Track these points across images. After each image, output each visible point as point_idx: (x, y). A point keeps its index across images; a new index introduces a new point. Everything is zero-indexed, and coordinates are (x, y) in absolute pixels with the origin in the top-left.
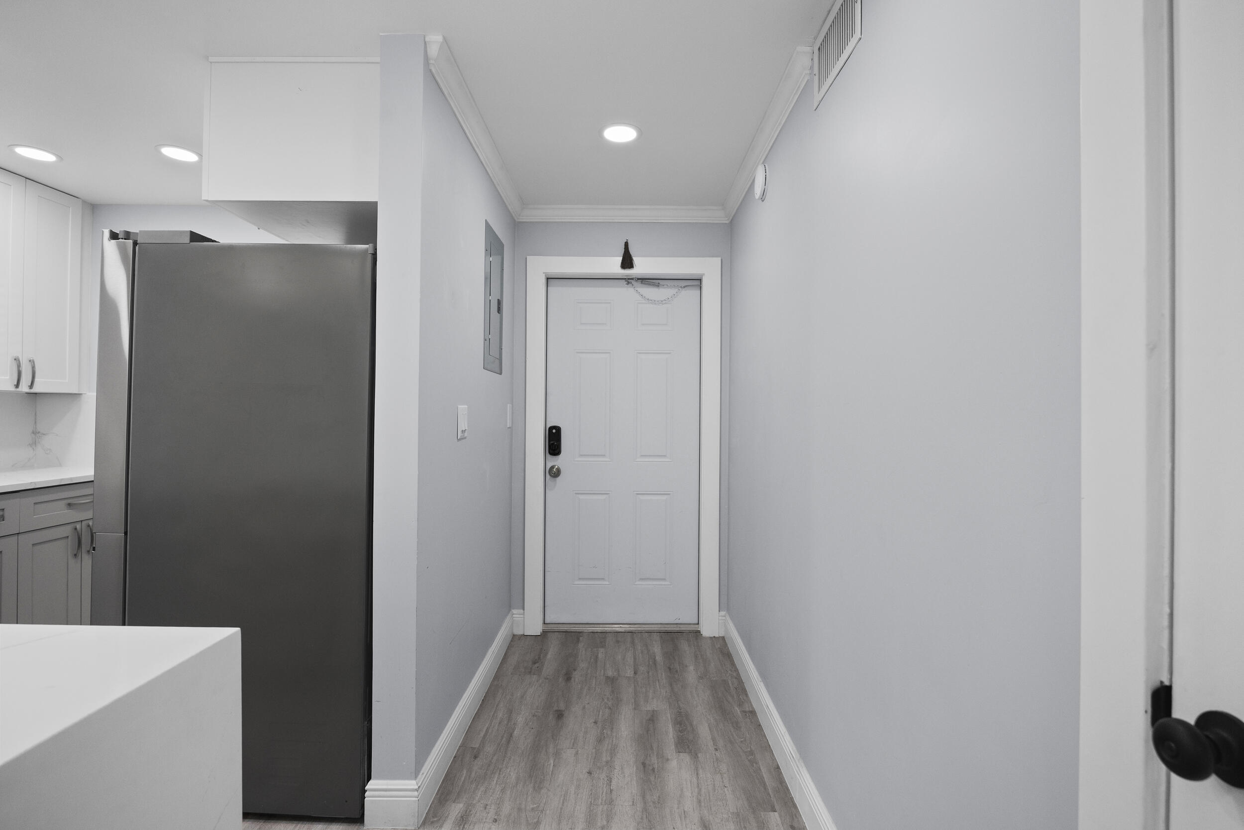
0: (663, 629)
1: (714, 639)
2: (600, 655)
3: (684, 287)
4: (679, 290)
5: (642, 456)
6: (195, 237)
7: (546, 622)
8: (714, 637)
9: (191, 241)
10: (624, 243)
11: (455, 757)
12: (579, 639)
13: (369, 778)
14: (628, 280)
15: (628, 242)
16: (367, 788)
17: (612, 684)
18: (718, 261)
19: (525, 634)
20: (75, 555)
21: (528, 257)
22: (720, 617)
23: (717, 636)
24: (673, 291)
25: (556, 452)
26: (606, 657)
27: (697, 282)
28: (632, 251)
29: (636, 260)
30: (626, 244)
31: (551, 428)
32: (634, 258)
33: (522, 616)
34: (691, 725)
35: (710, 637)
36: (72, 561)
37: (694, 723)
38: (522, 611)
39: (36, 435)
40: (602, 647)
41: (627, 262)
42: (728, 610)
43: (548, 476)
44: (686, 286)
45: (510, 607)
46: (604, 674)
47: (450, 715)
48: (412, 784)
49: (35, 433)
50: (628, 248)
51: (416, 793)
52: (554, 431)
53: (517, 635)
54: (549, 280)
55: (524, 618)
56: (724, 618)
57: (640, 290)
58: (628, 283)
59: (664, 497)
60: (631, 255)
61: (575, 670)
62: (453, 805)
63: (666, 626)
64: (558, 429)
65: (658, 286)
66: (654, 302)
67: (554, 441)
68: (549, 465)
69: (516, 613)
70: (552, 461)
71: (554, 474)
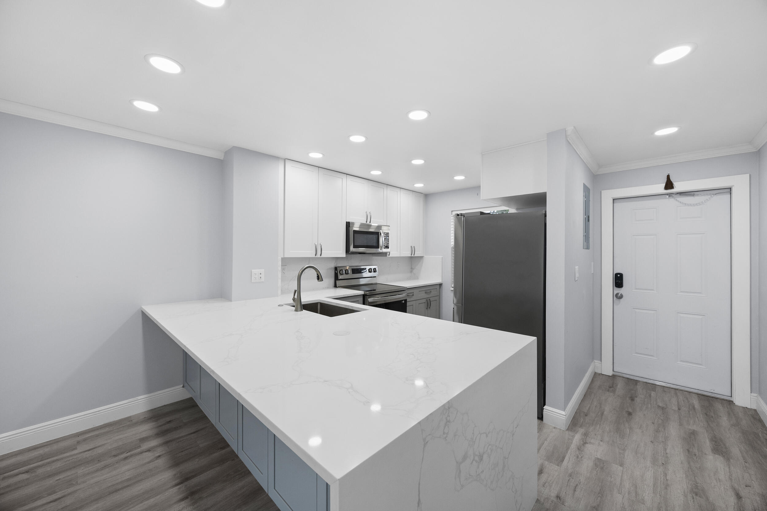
0: (700, 392)
1: (746, 408)
2: (652, 395)
3: (716, 194)
4: (711, 196)
5: (681, 292)
6: (482, 213)
7: (614, 370)
8: (746, 407)
9: (481, 215)
10: (667, 176)
11: (576, 412)
12: (637, 384)
13: (544, 405)
14: (670, 195)
15: (670, 174)
16: (544, 408)
17: (662, 410)
18: (747, 176)
19: (602, 374)
20: (427, 308)
21: (602, 191)
22: (752, 397)
23: (749, 407)
24: (707, 197)
25: (620, 286)
26: (656, 396)
27: (727, 190)
28: (672, 179)
29: (675, 184)
30: (668, 177)
31: (616, 274)
32: (674, 183)
33: (600, 364)
34: (724, 445)
35: (742, 407)
36: (426, 310)
37: (727, 445)
38: (600, 362)
39: (412, 269)
40: (654, 391)
41: (669, 185)
42: (760, 393)
43: (615, 298)
44: (718, 193)
45: (593, 359)
46: (656, 404)
47: (573, 394)
48: (563, 413)
49: (411, 268)
50: (669, 178)
51: (565, 417)
52: (619, 276)
53: (597, 373)
54: (614, 200)
55: (601, 365)
56: (756, 398)
57: (678, 199)
58: (670, 196)
59: (701, 317)
60: (671, 182)
61: (636, 397)
62: (580, 429)
63: (702, 391)
64: (621, 275)
65: (693, 195)
66: (691, 205)
67: (619, 280)
68: (615, 292)
69: (597, 362)
70: (617, 291)
71: (619, 297)
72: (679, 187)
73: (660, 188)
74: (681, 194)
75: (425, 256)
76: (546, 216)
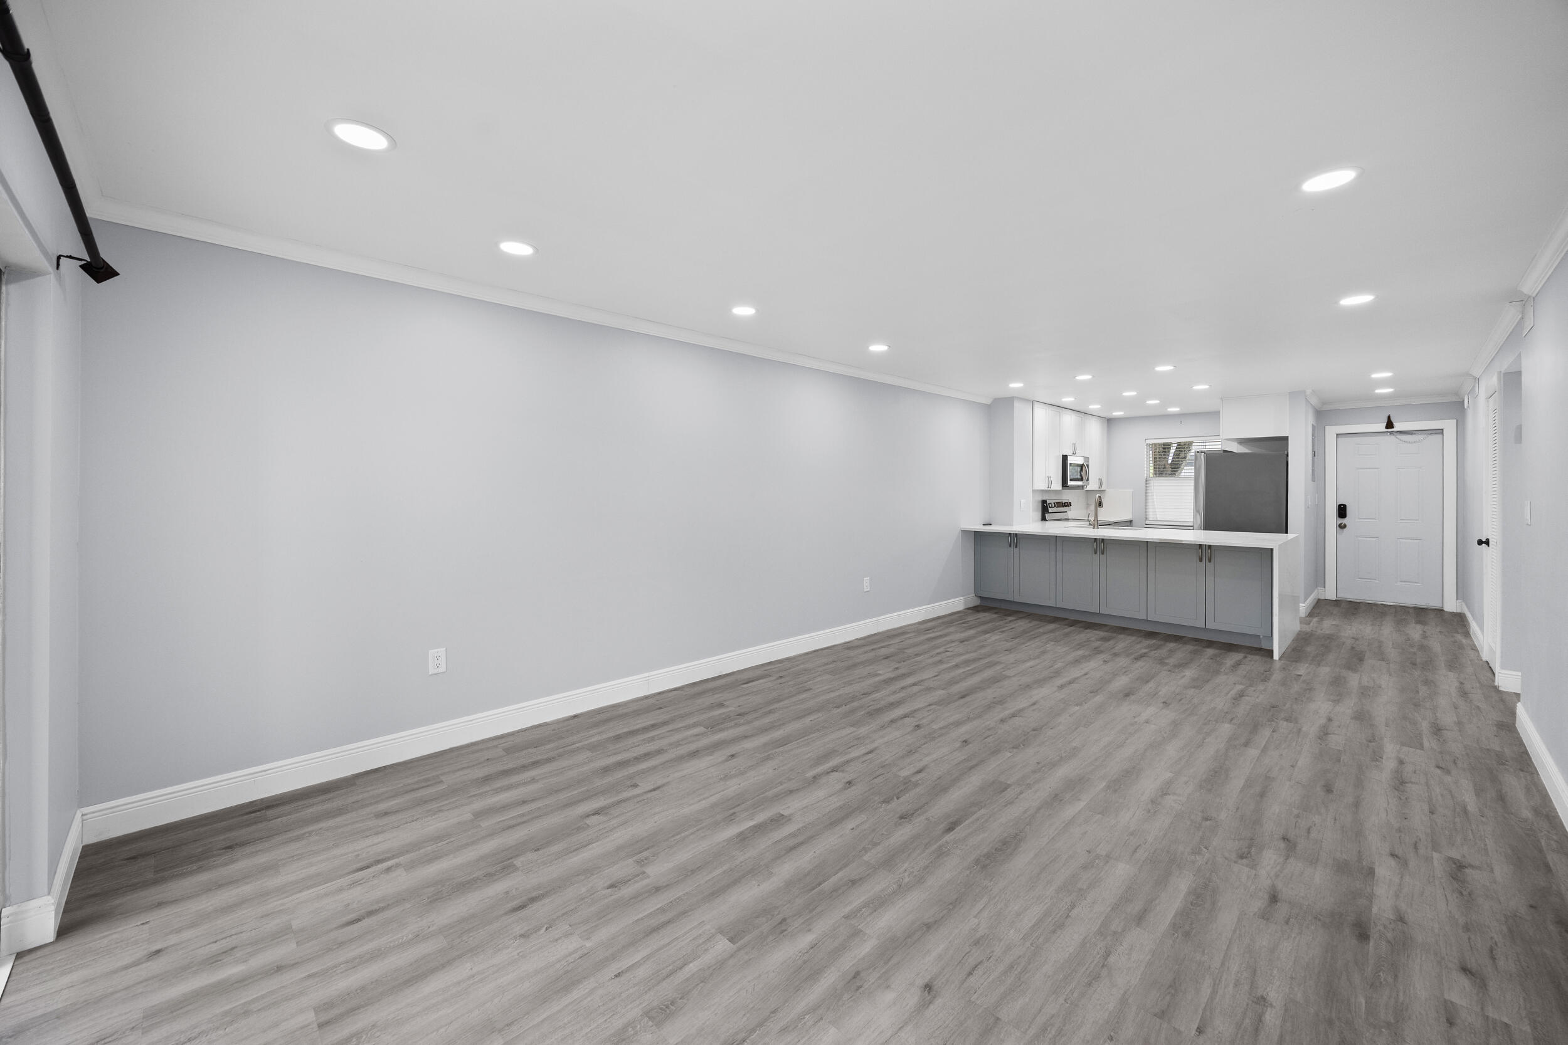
4: (1427, 435)
5: (1400, 518)
10: (1387, 417)
14: (1391, 433)
15: (1390, 415)
18: (1454, 422)
21: (1326, 426)
22: (1458, 603)
23: (1455, 611)
25: (1344, 517)
27: (1441, 431)
28: (1392, 420)
29: (1395, 424)
30: (1389, 417)
31: (1340, 505)
35: (1450, 612)
41: (1390, 425)
43: (1338, 528)
44: (1431, 434)
50: (1390, 419)
52: (1342, 506)
54: (1338, 435)
57: (1397, 437)
59: (1417, 541)
60: (1392, 422)
64: (1345, 506)
65: (1412, 434)
66: (1406, 442)
67: (1342, 511)
68: (1339, 523)
69: (1321, 589)
70: (1341, 521)
71: (1342, 527)
72: (1398, 426)
73: (1381, 427)
74: (1401, 432)
75: (1107, 490)
76: (1288, 456)
